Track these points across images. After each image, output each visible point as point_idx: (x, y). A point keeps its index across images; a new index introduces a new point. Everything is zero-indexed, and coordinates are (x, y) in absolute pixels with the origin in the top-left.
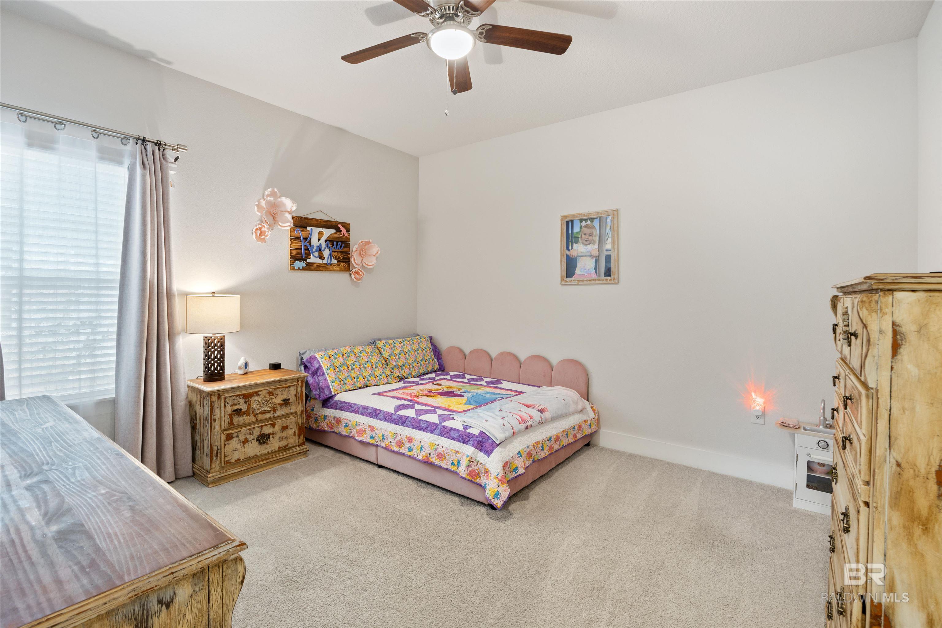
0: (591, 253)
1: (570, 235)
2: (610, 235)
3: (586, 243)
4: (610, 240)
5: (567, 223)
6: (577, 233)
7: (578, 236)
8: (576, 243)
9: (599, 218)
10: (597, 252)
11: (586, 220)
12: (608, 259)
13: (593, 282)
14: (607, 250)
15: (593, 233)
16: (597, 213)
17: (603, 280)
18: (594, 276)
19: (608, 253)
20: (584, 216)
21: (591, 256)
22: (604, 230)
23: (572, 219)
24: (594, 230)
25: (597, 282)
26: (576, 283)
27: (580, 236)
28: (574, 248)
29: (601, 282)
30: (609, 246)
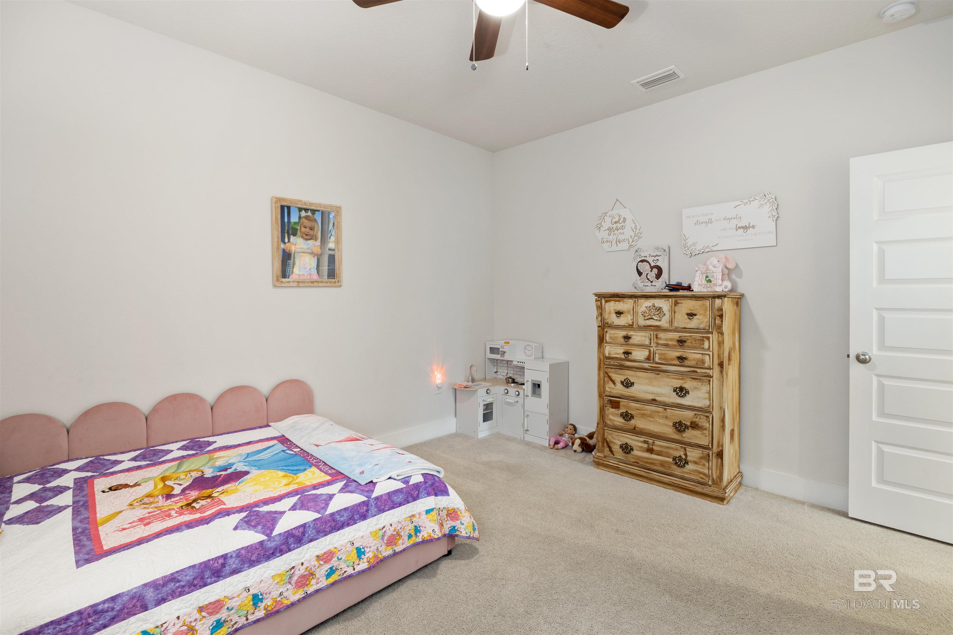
0: (312, 250)
1: (286, 224)
2: (333, 234)
3: (307, 237)
4: (333, 238)
5: (282, 207)
6: (295, 223)
7: (297, 227)
8: (295, 234)
9: (321, 212)
10: (320, 249)
11: (306, 210)
12: (332, 259)
13: (315, 284)
14: (330, 250)
15: (314, 228)
16: (320, 205)
17: (327, 283)
18: (315, 277)
19: (332, 253)
20: (305, 205)
21: (312, 254)
22: (327, 226)
23: (289, 204)
24: (315, 224)
25: (321, 284)
26: (295, 284)
27: (299, 228)
28: (291, 240)
29: (325, 284)
30: (331, 245)
